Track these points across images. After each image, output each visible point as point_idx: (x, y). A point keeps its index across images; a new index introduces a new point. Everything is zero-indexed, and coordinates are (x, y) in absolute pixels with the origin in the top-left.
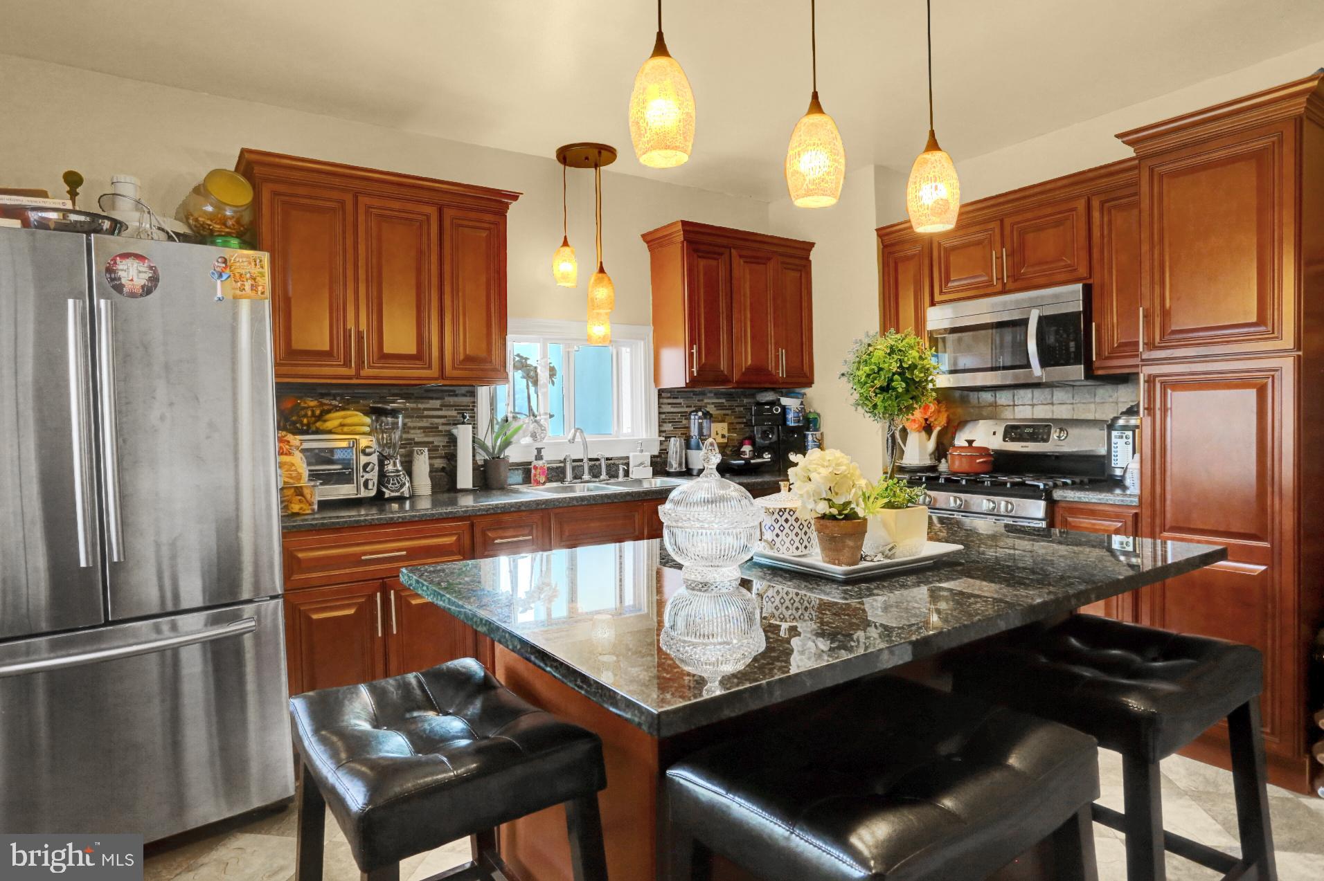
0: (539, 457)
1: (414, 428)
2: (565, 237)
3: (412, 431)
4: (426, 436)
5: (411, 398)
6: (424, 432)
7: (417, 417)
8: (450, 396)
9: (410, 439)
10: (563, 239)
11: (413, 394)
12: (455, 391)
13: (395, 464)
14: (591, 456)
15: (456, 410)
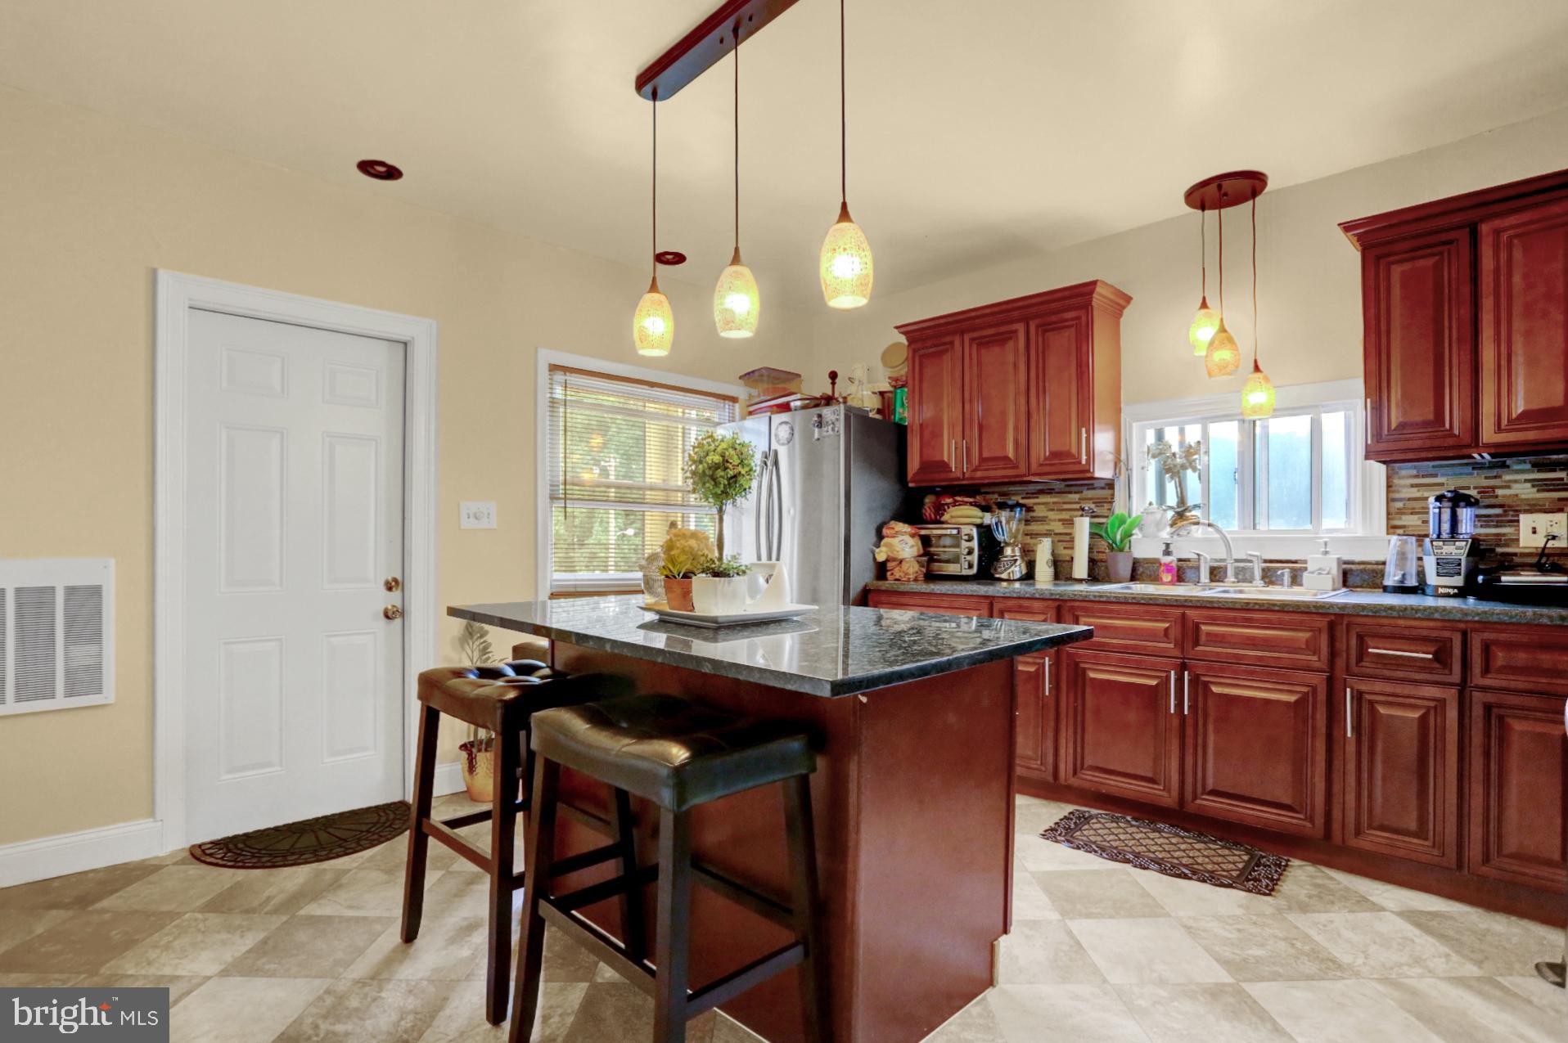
0: (1167, 552)
1: (1055, 520)
2: (1204, 298)
3: (1052, 523)
4: (1065, 528)
5: (1052, 493)
6: (1063, 524)
7: (1058, 510)
8: (1088, 489)
9: (1050, 530)
10: (1201, 301)
11: (1053, 489)
12: (1093, 484)
13: (1013, 551)
14: (1235, 556)
15: (1094, 503)
